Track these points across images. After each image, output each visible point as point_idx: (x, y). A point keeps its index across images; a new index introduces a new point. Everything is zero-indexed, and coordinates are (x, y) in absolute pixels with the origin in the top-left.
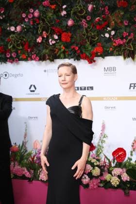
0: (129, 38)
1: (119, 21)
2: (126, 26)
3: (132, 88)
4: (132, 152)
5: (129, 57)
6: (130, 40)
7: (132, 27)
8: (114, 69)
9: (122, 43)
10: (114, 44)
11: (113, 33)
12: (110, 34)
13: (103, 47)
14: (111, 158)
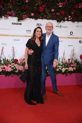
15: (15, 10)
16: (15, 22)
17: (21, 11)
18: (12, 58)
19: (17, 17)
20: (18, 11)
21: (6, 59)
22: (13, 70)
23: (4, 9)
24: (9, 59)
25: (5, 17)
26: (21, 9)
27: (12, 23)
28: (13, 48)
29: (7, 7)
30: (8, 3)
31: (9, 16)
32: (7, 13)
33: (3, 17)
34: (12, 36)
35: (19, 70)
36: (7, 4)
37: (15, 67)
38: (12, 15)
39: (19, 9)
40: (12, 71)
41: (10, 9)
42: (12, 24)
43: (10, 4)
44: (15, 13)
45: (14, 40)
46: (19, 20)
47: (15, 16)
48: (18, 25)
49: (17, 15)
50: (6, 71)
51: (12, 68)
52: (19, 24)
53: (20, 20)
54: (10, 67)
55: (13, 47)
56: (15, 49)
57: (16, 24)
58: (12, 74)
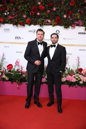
0: (15, 16)
1: (11, 8)
2: (14, 11)
3: (16, 39)
4: (15, 66)
5: (15, 25)
6: (16, 17)
7: (17, 12)
8: (9, 30)
9: (12, 18)
10: (9, 18)
11: (8, 13)
12: (7, 14)
13: (4, 19)
14: (6, 68)
15: (82, 19)
16: (82, 32)
18: (77, 68)
19: (85, 26)
21: (71, 69)
23: (71, 19)
24: (73, 69)
25: (72, 26)
27: (79, 33)
28: (78, 58)
29: (75, 17)
31: (76, 26)
32: (74, 23)
33: (70, 27)
34: (77, 45)
35: (83, 81)
36: (75, 14)
37: (79, 78)
38: (79, 24)
40: (76, 82)
41: (77, 19)
42: (79, 34)
43: (78, 14)
44: (82, 23)
45: (80, 50)
47: (82, 26)
48: (85, 35)
49: (84, 24)
50: (70, 81)
51: (76, 79)
54: (74, 77)
56: (80, 59)
57: (83, 33)
58: (77, 85)
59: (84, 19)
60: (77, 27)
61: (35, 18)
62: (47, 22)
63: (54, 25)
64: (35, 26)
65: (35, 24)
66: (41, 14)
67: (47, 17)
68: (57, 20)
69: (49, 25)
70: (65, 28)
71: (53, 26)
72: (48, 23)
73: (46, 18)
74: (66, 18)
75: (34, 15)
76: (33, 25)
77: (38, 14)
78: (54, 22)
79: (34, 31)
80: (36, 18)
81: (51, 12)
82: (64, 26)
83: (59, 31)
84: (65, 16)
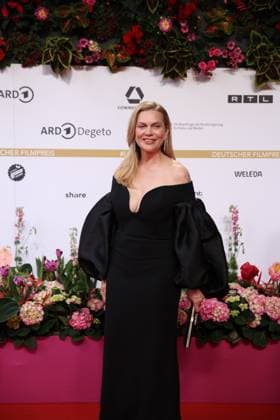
15: (242, 37)
16: (243, 93)
17: (272, 40)
19: (254, 67)
20: (257, 40)
22: (235, 313)
23: (194, 38)
25: (199, 70)
26: (271, 32)
27: (230, 97)
28: (234, 210)
30: (214, 10)
31: (218, 66)
32: (206, 54)
33: (190, 73)
34: (225, 154)
36: (209, 14)
37: (243, 300)
38: (228, 59)
39: (263, 33)
40: (231, 319)
42: (230, 101)
43: (221, 13)
44: (244, 53)
45: (237, 174)
46: (260, 81)
47: (243, 65)
48: (258, 104)
49: (251, 58)
51: (231, 306)
52: (261, 101)
53: (266, 80)
55: (232, 207)
56: (239, 215)
57: (246, 100)
58: (234, 335)
59: (248, 37)
60: (219, 73)
61: (25, 31)
62: (86, 51)
63: (117, 67)
64: (27, 69)
65: (28, 59)
66: (56, 12)
67: (85, 26)
68: (126, 40)
69: (95, 64)
70: (169, 79)
71: (113, 70)
72: (91, 53)
73: (79, 33)
74: (170, 33)
75: (21, 19)
76: (19, 66)
77: (42, 14)
78: (117, 51)
79: (26, 94)
80: (31, 33)
81: (102, 6)
82: (160, 70)
83: (139, 90)
84: (165, 25)
